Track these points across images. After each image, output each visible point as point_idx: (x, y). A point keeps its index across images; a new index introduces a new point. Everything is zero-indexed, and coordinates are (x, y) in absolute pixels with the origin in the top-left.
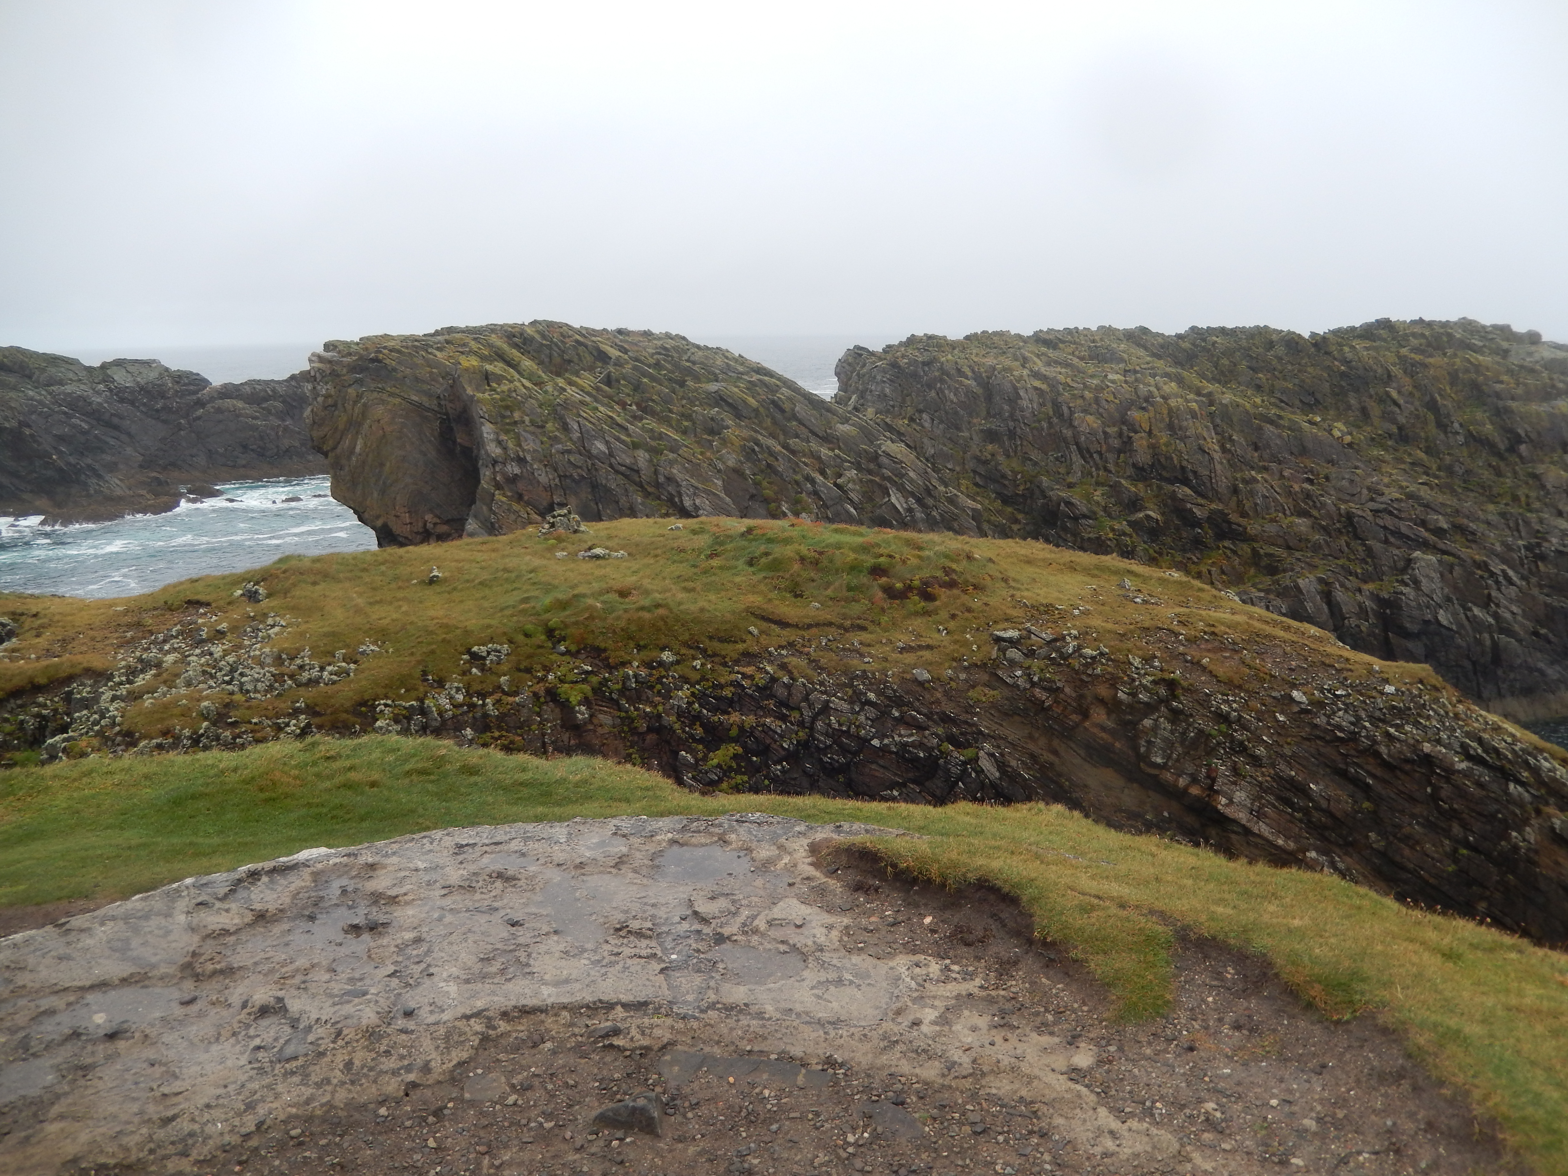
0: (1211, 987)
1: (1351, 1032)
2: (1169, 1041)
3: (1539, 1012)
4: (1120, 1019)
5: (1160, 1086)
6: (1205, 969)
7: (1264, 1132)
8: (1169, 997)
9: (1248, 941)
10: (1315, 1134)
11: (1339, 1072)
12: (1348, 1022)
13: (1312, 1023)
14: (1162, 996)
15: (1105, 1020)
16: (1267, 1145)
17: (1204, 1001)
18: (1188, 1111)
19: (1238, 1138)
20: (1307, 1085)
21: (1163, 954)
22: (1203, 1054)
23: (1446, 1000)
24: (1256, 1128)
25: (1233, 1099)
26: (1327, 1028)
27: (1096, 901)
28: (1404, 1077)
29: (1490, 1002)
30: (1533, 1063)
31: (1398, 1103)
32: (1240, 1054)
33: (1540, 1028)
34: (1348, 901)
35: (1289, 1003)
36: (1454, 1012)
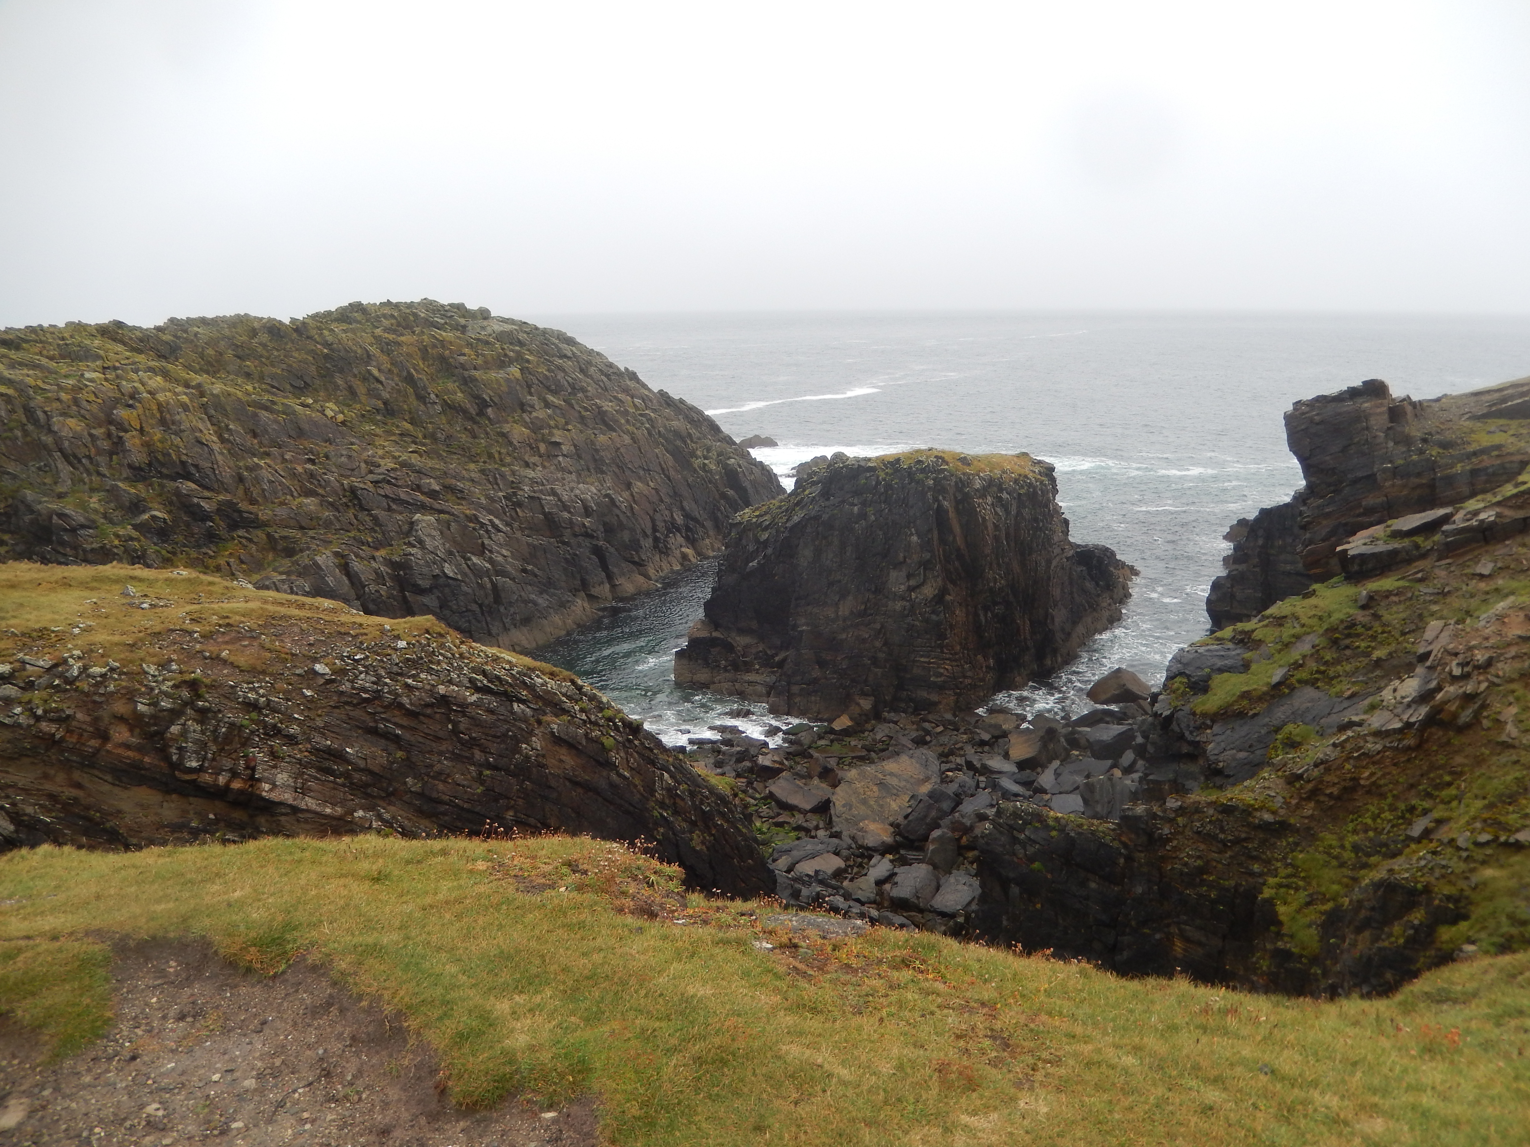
0: (154, 987)
1: (287, 980)
2: (110, 1059)
3: (447, 903)
4: (57, 1057)
5: (100, 1110)
6: (148, 972)
7: (206, 1110)
8: (109, 1014)
9: (187, 929)
10: (255, 1090)
11: (278, 1024)
12: (284, 972)
13: (253, 986)
14: (102, 1016)
15: (38, 1065)
16: (209, 1122)
17: (147, 1004)
18: (128, 1124)
19: (180, 1127)
20: (249, 1047)
21: (101, 972)
22: (146, 1059)
23: (370, 921)
24: (199, 1110)
25: (176, 1091)
26: (266, 985)
27: (22, 943)
28: (332, 1005)
29: (408, 908)
30: (439, 949)
31: (329, 1030)
32: (185, 1043)
33: (448, 916)
34: (289, 858)
35: (230, 975)
36: (374, 929)
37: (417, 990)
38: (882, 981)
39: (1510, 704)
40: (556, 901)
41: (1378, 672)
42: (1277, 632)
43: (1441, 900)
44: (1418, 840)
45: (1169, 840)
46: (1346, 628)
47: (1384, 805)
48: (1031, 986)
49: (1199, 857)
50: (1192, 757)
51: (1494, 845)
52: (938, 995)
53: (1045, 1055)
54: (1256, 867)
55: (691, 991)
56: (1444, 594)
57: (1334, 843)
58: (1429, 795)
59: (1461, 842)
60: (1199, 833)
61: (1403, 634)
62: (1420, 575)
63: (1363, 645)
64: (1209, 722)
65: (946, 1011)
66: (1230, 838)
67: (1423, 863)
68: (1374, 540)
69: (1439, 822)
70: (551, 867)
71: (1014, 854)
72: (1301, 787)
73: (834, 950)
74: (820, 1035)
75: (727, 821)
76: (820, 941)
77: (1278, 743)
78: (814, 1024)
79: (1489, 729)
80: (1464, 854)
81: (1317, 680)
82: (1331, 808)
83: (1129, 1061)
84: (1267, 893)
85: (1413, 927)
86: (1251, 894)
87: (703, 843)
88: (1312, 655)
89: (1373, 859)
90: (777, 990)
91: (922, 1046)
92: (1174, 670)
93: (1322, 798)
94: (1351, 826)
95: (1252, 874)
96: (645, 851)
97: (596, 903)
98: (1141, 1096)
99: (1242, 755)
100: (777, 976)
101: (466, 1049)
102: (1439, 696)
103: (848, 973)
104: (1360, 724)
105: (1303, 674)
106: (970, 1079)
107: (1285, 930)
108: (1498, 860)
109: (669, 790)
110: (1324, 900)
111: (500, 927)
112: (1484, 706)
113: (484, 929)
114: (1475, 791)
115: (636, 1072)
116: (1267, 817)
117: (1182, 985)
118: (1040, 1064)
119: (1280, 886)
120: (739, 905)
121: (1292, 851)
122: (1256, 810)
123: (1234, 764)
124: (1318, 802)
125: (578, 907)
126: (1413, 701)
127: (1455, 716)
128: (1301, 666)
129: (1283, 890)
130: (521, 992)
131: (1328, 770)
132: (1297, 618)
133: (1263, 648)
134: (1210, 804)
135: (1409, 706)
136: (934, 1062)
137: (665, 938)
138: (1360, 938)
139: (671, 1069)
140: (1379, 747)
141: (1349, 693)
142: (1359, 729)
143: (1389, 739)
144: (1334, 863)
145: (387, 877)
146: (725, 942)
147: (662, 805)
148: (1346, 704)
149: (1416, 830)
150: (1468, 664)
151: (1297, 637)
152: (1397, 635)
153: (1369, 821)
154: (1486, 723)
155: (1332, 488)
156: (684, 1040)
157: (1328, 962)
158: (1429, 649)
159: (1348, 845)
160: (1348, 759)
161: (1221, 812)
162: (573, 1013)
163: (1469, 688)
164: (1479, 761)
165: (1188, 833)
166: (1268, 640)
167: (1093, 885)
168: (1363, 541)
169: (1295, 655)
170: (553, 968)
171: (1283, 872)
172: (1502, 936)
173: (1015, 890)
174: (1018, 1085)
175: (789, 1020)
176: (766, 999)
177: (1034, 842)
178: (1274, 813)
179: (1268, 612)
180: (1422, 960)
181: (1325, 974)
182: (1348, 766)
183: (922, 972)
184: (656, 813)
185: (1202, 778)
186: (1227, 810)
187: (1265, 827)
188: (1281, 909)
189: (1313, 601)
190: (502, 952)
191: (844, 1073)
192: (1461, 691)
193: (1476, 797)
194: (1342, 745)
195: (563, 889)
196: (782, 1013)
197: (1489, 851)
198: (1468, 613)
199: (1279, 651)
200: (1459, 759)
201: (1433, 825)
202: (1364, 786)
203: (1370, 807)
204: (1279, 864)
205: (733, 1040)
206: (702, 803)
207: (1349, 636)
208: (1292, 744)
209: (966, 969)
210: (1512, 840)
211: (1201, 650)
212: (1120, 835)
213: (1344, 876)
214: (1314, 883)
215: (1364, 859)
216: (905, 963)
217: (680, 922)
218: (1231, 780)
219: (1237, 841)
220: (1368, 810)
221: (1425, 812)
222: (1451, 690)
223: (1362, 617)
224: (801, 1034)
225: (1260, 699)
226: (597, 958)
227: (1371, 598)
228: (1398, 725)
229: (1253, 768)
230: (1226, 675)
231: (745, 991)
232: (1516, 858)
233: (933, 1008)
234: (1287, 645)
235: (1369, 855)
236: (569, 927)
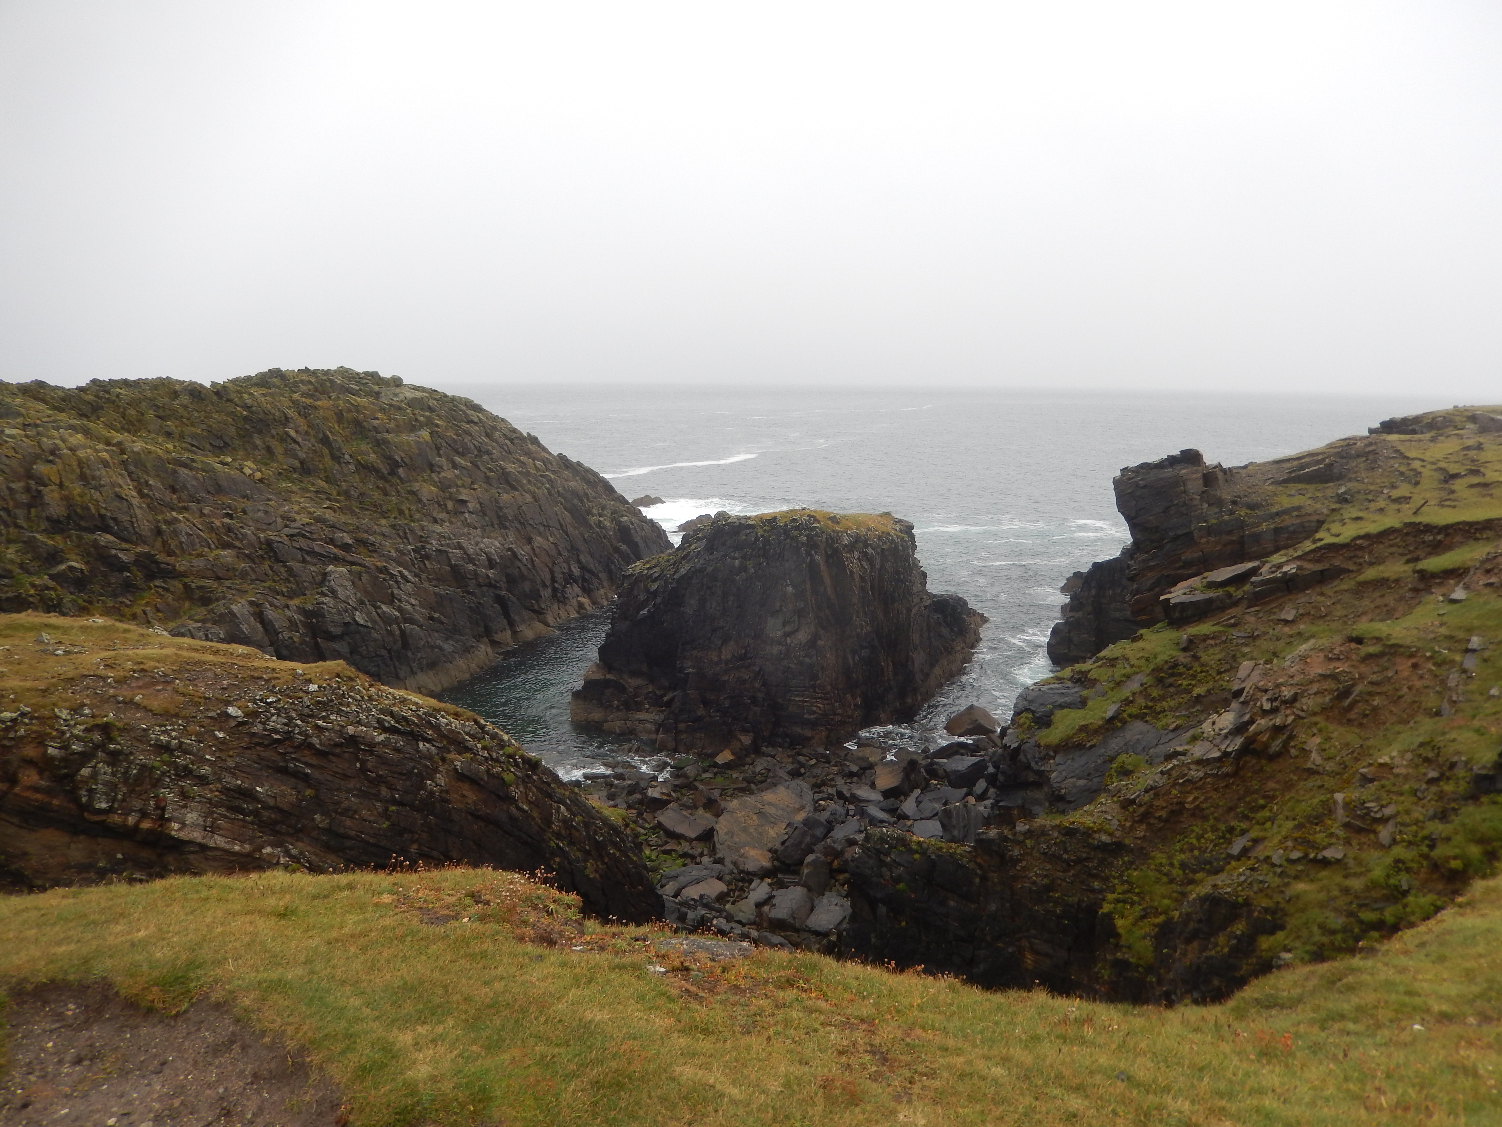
0: (51, 1031)
1: (189, 1019)
3: (352, 936)
6: (45, 1016)
9: (88, 971)
11: (179, 1064)
12: (186, 1011)
13: (154, 1026)
17: (43, 1049)
20: (148, 1088)
22: (38, 1106)
23: (275, 956)
26: (168, 1025)
28: (234, 1042)
29: (313, 943)
30: (343, 983)
31: (230, 1068)
32: (80, 1087)
33: (353, 949)
34: (196, 896)
35: (131, 1016)
36: (279, 964)
37: (320, 1024)
38: (769, 1001)
39: (1314, 735)
40: (459, 932)
41: (1198, 707)
42: (1110, 672)
43: (1260, 912)
44: (1238, 858)
45: (1020, 861)
46: (1171, 668)
47: (1207, 826)
48: (906, 1001)
49: (1046, 876)
50: (1038, 785)
51: (1304, 862)
52: (821, 1013)
53: (921, 1068)
54: (1096, 885)
55: (589, 1016)
56: (1254, 638)
57: (1164, 861)
58: (1246, 817)
59: (1275, 860)
60: (1045, 854)
61: (1219, 673)
62: (1232, 621)
63: (1185, 683)
64: (1052, 753)
65: (828, 1028)
66: (1073, 858)
67: (1242, 878)
68: (1192, 590)
69: (1256, 841)
70: (454, 899)
71: (882, 876)
72: (1134, 812)
73: (723, 972)
74: (711, 1056)
75: (619, 850)
76: (709, 964)
77: (1113, 772)
78: (705, 1045)
79: (1296, 757)
80: (1279, 870)
81: (1146, 714)
82: (1160, 829)
83: (998, 1071)
84: (1106, 908)
85: (1236, 937)
86: (1093, 909)
87: (596, 871)
88: (1141, 692)
89: (1199, 876)
90: (670, 1012)
91: (807, 1063)
92: (1021, 706)
93: (1152, 821)
94: (1178, 846)
95: (1093, 891)
96: (545, 881)
97: (497, 933)
98: (1010, 1105)
99: (1082, 782)
100: (671, 999)
101: (368, 1083)
102: (1252, 728)
103: (736, 994)
104: (1184, 754)
105: (1133, 710)
106: (852, 1095)
107: (1123, 942)
108: (1308, 875)
109: (565, 821)
110: (1157, 914)
111: (405, 958)
112: (1291, 737)
113: (388, 961)
114: (1286, 813)
115: (536, 1099)
116: (1105, 838)
117: (1041, 997)
118: (917, 1078)
119: (1118, 901)
120: (632, 930)
121: (1128, 869)
122: (1095, 832)
123: (1075, 791)
124: (1149, 824)
125: (480, 937)
126: (1230, 733)
127: (1266, 746)
128: (1131, 702)
129: (1120, 905)
130: (424, 1023)
131: (1157, 795)
132: (1127, 660)
133: (1098, 685)
134: (1054, 827)
135: (1226, 737)
136: (819, 1079)
137: (564, 965)
138: (1189, 948)
139: (569, 1095)
140: (1201, 774)
141: (1172, 726)
142: (1183, 758)
143: (1210, 767)
144: (1165, 879)
145: (293, 912)
146: (621, 967)
147: (559, 836)
148: (1171, 736)
149: (1236, 850)
150: (1276, 699)
151: (1128, 677)
152: (1214, 674)
153: (1194, 841)
154: (1293, 752)
155: (1155, 544)
156: (582, 1065)
157: (1162, 971)
158: (1243, 686)
159: (1176, 863)
160: (1174, 785)
161: (1064, 835)
162: (474, 1042)
163: (1278, 721)
164: (1289, 786)
165: (1036, 854)
166: (1102, 679)
167: (952, 903)
168: (1182, 591)
169: (1125, 693)
170: (456, 997)
171: (1120, 889)
172: (1314, 944)
173: (882, 909)
174: (897, 1098)
175: (683, 1042)
176: (660, 1022)
177: (900, 864)
178: (1111, 835)
179: (1102, 654)
180: (1245, 967)
181: (1160, 982)
182: (1174, 792)
183: (805, 991)
184: (552, 844)
185: (1047, 804)
186: (1070, 832)
187: (1103, 847)
188: (1119, 923)
189: (1140, 644)
190: (406, 983)
191: (735, 1092)
192: (1271, 723)
193: (1287, 818)
194: (1169, 772)
195: (466, 920)
196: (676, 1035)
197: (1300, 868)
198: (1275, 654)
199: (1112, 689)
200: (1271, 785)
201: (1250, 844)
202: (1189, 810)
203: (1195, 828)
204: (1116, 881)
205: (629, 1063)
206: (595, 833)
207: (1172, 675)
208: (1125, 772)
209: (846, 988)
210: (1320, 857)
211: (1044, 688)
212: (975, 857)
213: (1174, 892)
214: (1147, 898)
215: (1191, 875)
216: (790, 983)
217: (578, 948)
218: (1072, 805)
219: (1079, 861)
220: (1193, 831)
221: (1243, 832)
222: (1263, 722)
223: (1183, 658)
224: (694, 1055)
225: (1096, 732)
226: (498, 986)
227: (1191, 641)
228: (1217, 754)
229: (1091, 794)
230: (1065, 710)
231: (641, 1014)
232: (1324, 874)
233: (817, 1025)
234: (1119, 684)
235: (1195, 872)
236: (471, 957)
